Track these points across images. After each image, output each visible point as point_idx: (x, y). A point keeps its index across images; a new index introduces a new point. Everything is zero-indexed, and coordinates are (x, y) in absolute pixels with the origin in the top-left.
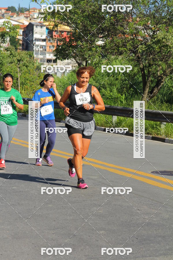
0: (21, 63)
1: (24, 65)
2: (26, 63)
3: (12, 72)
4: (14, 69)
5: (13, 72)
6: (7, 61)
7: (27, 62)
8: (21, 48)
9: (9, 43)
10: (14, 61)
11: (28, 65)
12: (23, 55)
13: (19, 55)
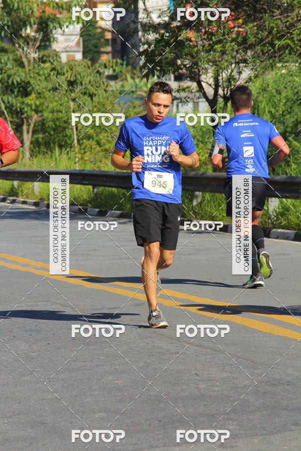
0: (78, 89)
1: (85, 93)
2: (89, 87)
3: (61, 112)
4: (65, 104)
5: (64, 111)
6: (44, 86)
7: (92, 86)
8: (109, 49)
9: (79, 39)
10: (59, 85)
11: (93, 93)
12: (80, 70)
13: (72, 70)
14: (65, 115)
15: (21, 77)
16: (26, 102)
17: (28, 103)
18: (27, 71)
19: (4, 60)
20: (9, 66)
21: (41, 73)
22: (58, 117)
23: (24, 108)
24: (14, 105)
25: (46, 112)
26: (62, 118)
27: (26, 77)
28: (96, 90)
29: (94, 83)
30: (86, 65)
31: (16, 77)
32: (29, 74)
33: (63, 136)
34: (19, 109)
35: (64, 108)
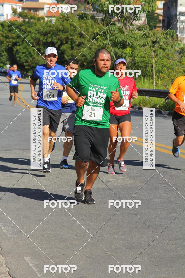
0: (157, 45)
1: (161, 48)
2: (163, 45)
3: (145, 58)
4: (148, 53)
5: (147, 57)
6: (139, 43)
7: (165, 44)
8: (161, 25)
9: (145, 19)
10: (147, 43)
11: (165, 48)
12: (159, 36)
13: (154, 35)
14: (148, 59)
15: (122, 38)
16: (124, 52)
17: (125, 52)
18: (125, 35)
19: (114, 28)
20: (116, 32)
21: (133, 36)
22: (144, 60)
23: (123, 55)
24: (118, 53)
25: (137, 57)
26: (146, 61)
27: (125, 38)
28: (167, 46)
29: (166, 43)
30: (162, 33)
31: (120, 38)
32: (126, 36)
33: (145, 70)
34: (120, 56)
35: (147, 56)
